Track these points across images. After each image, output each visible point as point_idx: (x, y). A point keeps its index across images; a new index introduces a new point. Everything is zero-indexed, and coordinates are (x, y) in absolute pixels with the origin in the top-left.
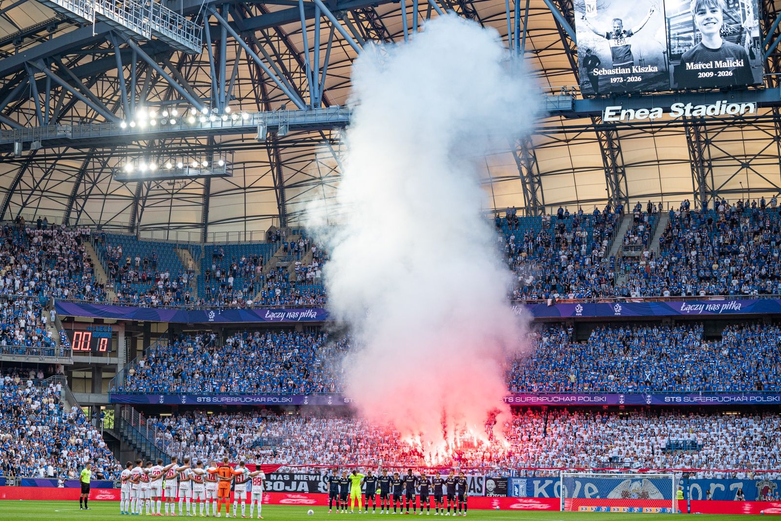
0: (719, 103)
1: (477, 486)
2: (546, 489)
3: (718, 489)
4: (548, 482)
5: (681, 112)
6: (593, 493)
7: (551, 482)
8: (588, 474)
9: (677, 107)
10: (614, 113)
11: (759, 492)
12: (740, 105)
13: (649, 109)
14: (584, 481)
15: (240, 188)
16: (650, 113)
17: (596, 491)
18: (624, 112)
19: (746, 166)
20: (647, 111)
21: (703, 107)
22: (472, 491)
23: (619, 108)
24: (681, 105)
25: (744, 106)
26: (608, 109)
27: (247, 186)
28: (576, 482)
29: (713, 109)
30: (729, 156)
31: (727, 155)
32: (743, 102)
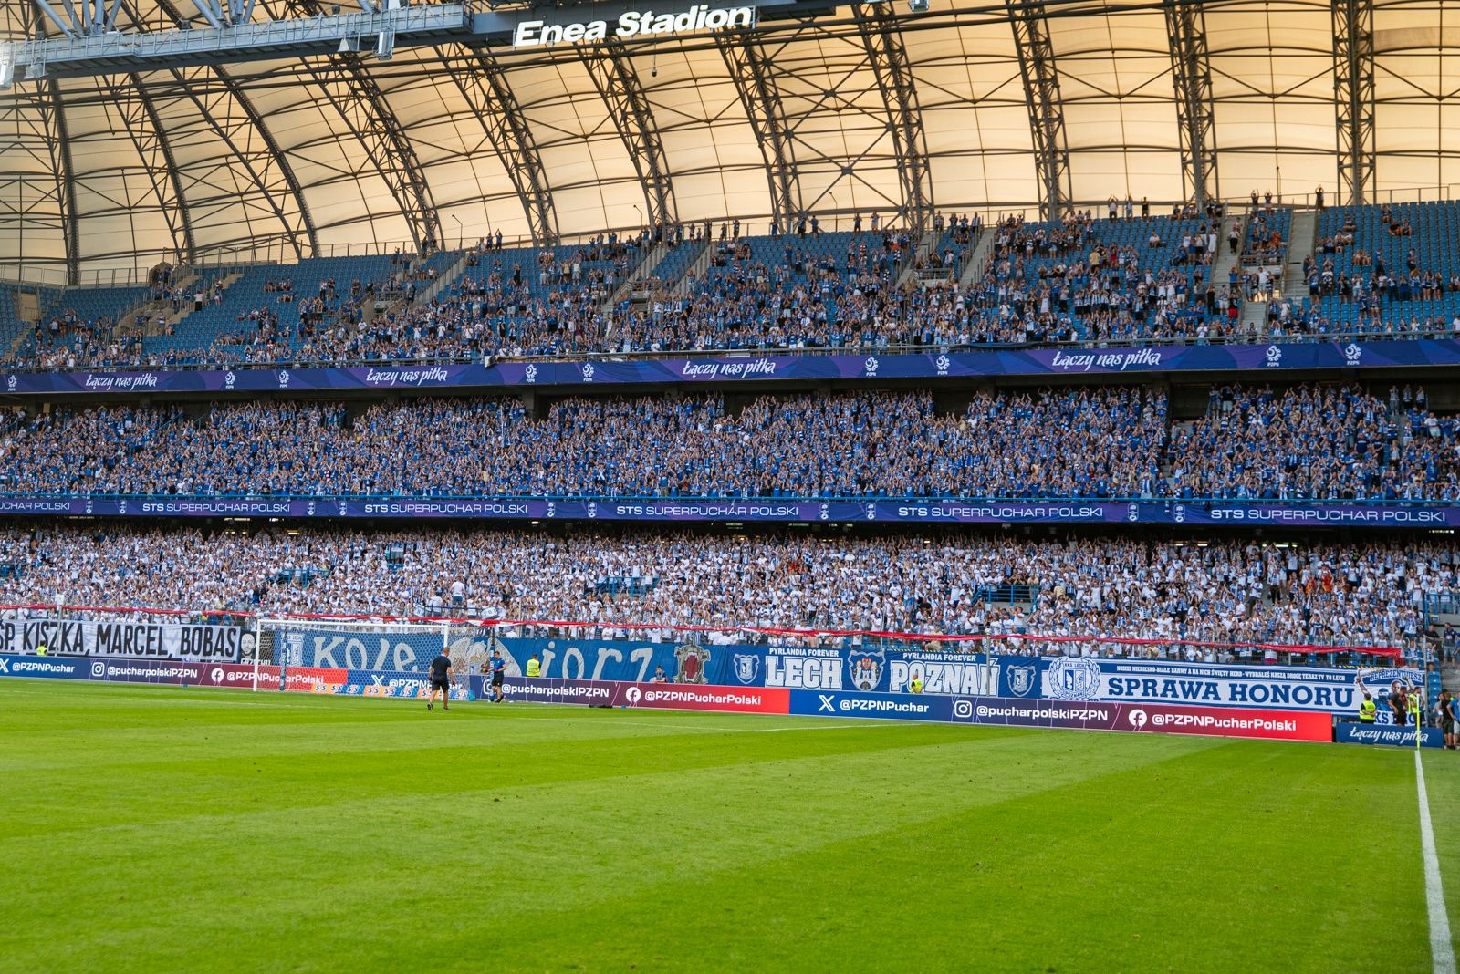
0: (694, 9)
1: (227, 645)
2: (333, 652)
3: (611, 659)
4: (337, 640)
5: (634, 26)
6: (407, 661)
7: (342, 639)
8: (401, 625)
9: (629, 18)
10: (530, 33)
11: (680, 665)
12: (728, 11)
13: (586, 24)
14: (395, 639)
15: (124, 208)
16: (587, 30)
17: (412, 657)
18: (546, 31)
19: (847, 171)
20: (581, 28)
21: (670, 17)
22: (219, 653)
23: (539, 23)
24: (635, 15)
25: (734, 13)
26: (522, 25)
27: (132, 205)
28: (382, 641)
29: (685, 22)
30: (824, 158)
31: (820, 156)
32: (733, 7)
